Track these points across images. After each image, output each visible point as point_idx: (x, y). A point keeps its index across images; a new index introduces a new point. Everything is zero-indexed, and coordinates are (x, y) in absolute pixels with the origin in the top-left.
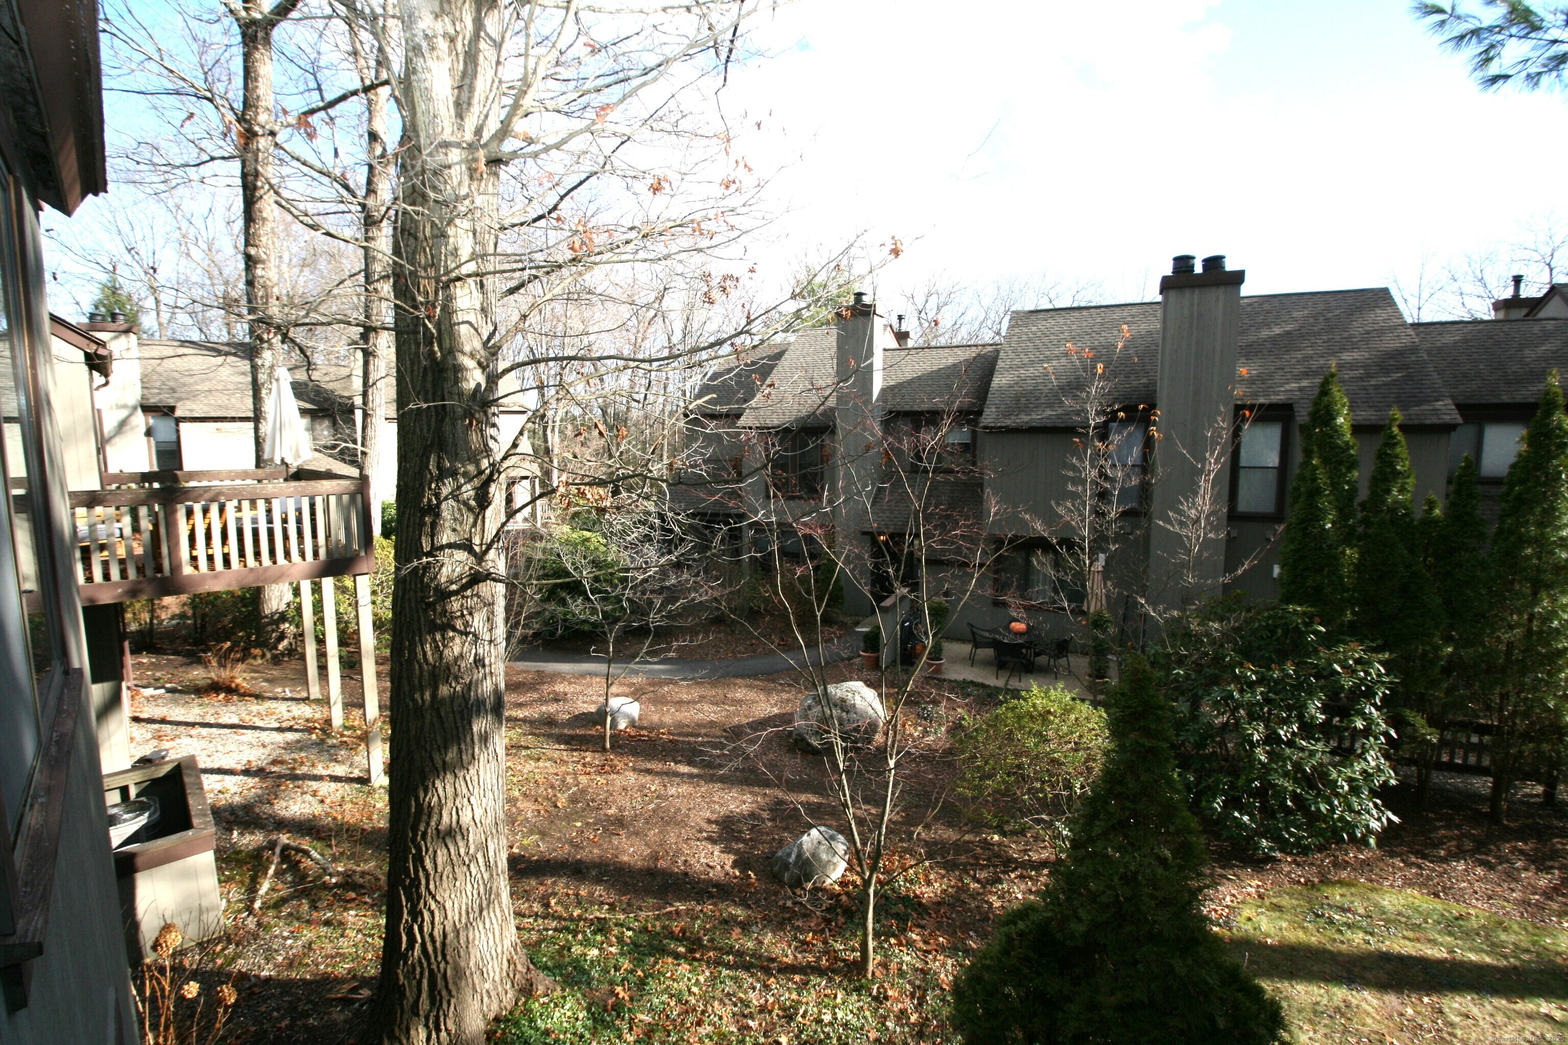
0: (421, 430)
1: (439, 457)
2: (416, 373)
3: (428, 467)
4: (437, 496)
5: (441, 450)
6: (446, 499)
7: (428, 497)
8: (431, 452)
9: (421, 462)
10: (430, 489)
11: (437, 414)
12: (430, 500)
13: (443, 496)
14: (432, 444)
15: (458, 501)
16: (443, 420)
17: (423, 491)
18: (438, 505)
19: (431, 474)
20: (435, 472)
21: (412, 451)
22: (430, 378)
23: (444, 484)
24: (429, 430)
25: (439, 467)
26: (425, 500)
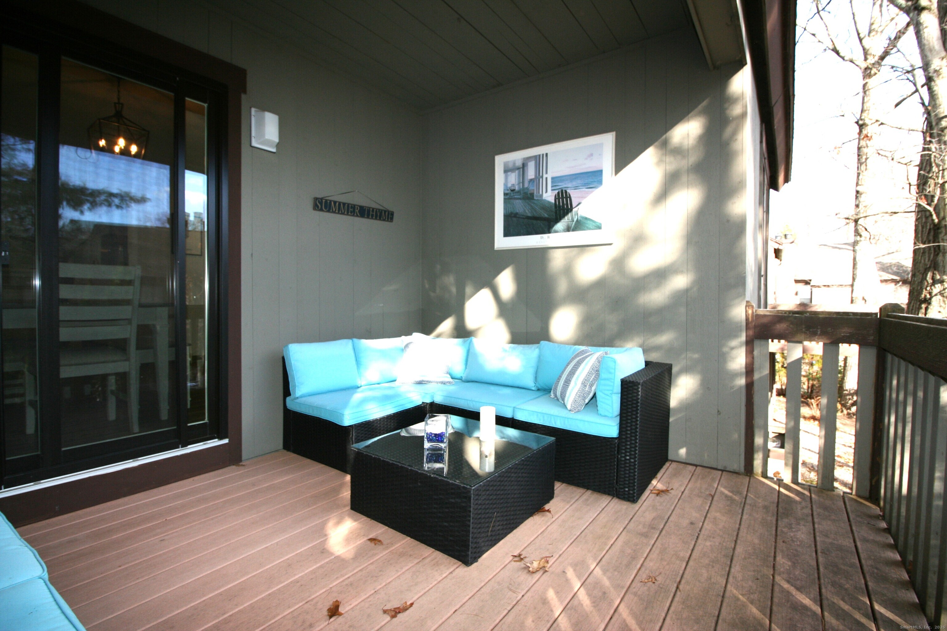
0: (925, 261)
1: (933, 274)
2: (924, 232)
3: (926, 279)
4: (930, 293)
5: (935, 270)
6: (936, 295)
7: (925, 294)
8: (929, 271)
9: (923, 276)
10: (926, 290)
11: (935, 251)
12: (925, 296)
13: (933, 294)
14: (930, 267)
15: (943, 296)
16: (938, 254)
17: (922, 291)
18: (930, 299)
19: (928, 282)
20: (930, 281)
21: (918, 272)
22: (932, 233)
23: (935, 287)
24: (929, 260)
25: (933, 278)
26: (923, 296)
